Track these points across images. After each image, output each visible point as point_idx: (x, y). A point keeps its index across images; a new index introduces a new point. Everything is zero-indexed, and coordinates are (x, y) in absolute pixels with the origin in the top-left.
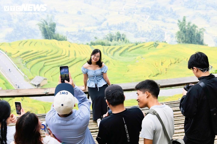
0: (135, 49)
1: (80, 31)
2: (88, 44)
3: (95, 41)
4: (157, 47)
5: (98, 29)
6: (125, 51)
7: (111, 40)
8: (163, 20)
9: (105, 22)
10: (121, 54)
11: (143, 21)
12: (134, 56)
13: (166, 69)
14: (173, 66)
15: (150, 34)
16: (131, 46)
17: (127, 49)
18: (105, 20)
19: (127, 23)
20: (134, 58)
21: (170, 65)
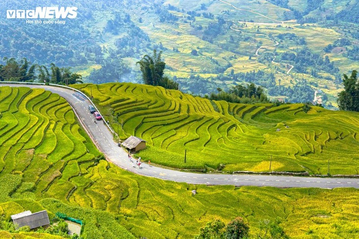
0: (275, 111)
1: (192, 78)
2: (207, 97)
3: (217, 94)
4: (309, 113)
5: (218, 78)
6: (259, 112)
7: (241, 95)
8: (314, 74)
9: (229, 69)
10: (253, 117)
11: (284, 72)
12: (273, 121)
13: (322, 147)
14: (333, 143)
15: (292, 92)
16: (270, 107)
17: (264, 110)
18: (230, 65)
19: (261, 73)
20: (273, 124)
21: (329, 140)
